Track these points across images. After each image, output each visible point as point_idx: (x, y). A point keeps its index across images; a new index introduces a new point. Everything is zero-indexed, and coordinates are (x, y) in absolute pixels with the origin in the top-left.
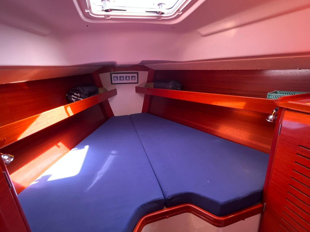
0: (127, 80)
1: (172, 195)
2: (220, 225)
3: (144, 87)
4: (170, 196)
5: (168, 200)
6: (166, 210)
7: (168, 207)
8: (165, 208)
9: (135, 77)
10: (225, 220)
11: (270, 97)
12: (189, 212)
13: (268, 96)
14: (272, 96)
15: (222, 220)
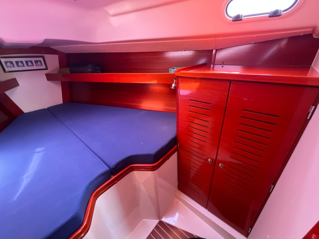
0: (29, 66)
1: (116, 164)
2: (155, 169)
3: (57, 73)
4: (114, 165)
5: (113, 169)
6: (113, 178)
7: (114, 175)
8: (112, 176)
9: (40, 61)
10: (157, 164)
11: (171, 72)
12: (133, 170)
13: (170, 72)
14: (172, 71)
15: (156, 165)
